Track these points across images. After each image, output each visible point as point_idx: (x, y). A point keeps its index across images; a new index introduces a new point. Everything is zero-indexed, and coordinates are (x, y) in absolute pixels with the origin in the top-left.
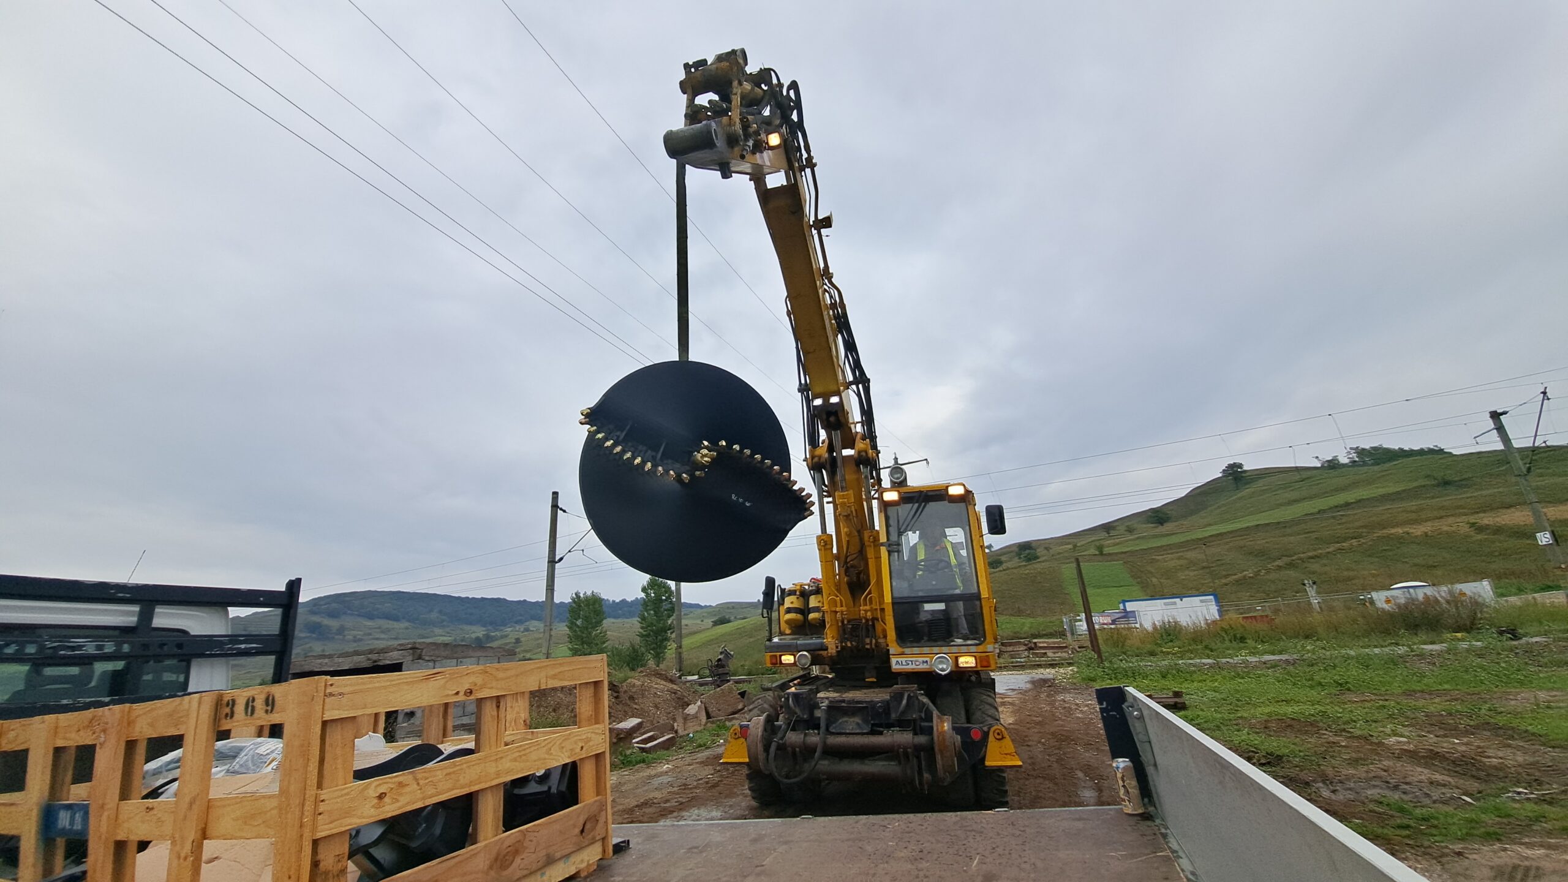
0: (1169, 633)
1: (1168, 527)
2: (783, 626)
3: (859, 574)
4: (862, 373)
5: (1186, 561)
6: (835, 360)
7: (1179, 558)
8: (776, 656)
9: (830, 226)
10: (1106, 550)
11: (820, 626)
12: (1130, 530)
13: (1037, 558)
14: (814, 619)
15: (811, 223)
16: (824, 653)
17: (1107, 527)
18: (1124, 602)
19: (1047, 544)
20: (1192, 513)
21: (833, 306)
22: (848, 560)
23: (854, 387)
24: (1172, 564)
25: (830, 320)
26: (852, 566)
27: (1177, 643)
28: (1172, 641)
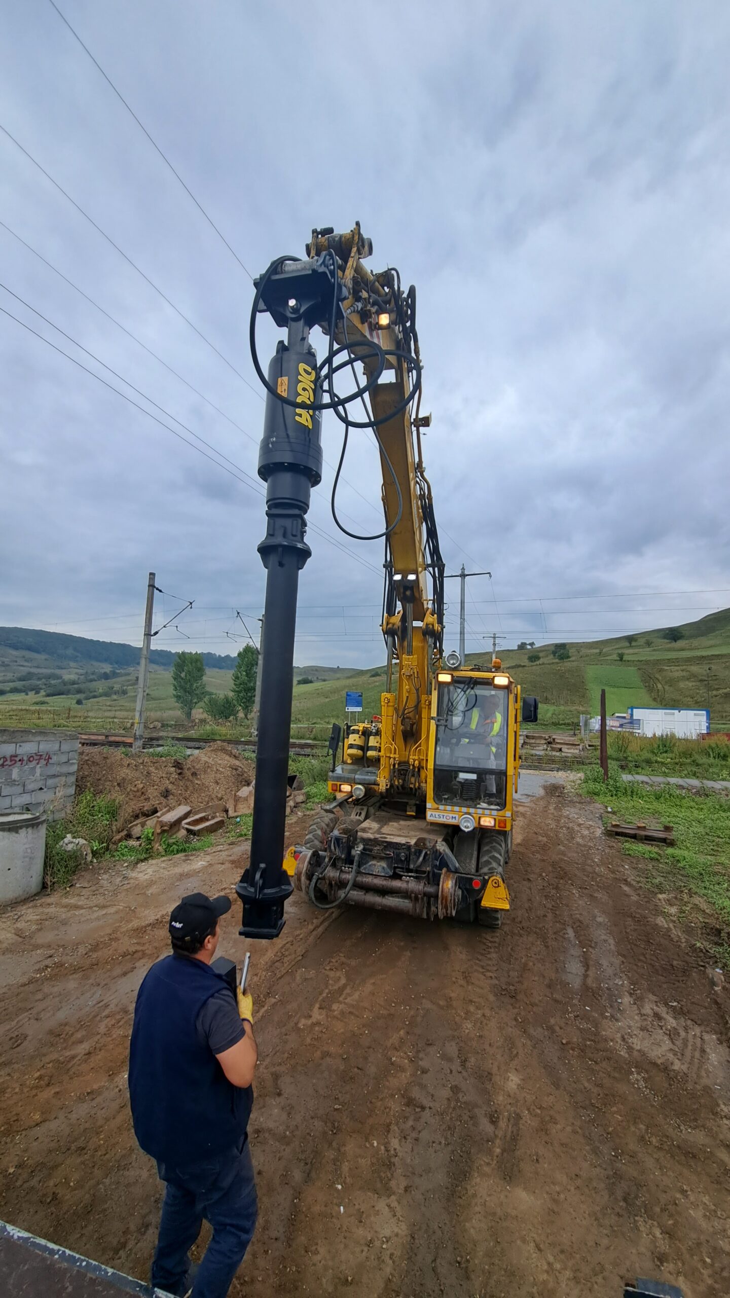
0: (665, 744)
1: (680, 644)
2: (346, 757)
3: (412, 725)
4: (439, 558)
5: (688, 673)
6: (417, 544)
7: (682, 671)
8: (336, 785)
9: (428, 426)
10: (625, 658)
11: (376, 762)
12: (648, 644)
13: (568, 657)
14: (371, 756)
15: (412, 421)
16: (376, 787)
17: (630, 639)
18: (632, 708)
19: (579, 646)
20: (703, 634)
21: (422, 497)
22: (406, 712)
23: (431, 569)
24: (676, 674)
25: (418, 508)
26: (407, 718)
27: (670, 755)
28: (666, 752)
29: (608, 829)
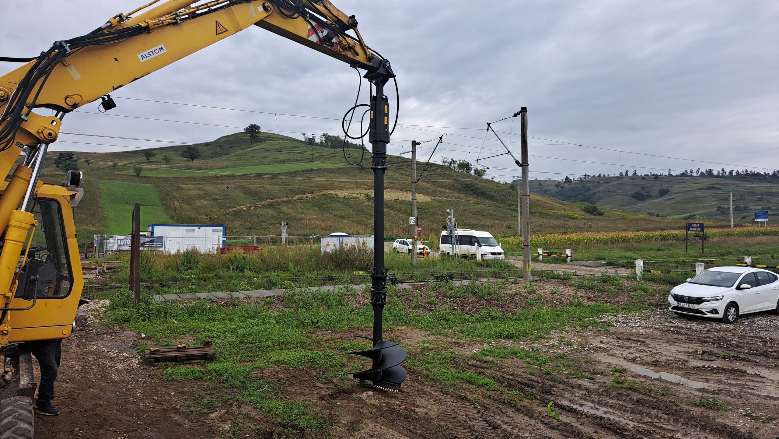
0: (190, 260)
5: (204, 192)
10: (142, 173)
12: (167, 160)
17: (148, 154)
18: (153, 226)
20: (217, 155)
27: (195, 271)
28: (190, 268)
29: (147, 356)
